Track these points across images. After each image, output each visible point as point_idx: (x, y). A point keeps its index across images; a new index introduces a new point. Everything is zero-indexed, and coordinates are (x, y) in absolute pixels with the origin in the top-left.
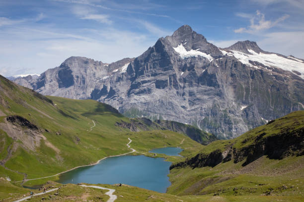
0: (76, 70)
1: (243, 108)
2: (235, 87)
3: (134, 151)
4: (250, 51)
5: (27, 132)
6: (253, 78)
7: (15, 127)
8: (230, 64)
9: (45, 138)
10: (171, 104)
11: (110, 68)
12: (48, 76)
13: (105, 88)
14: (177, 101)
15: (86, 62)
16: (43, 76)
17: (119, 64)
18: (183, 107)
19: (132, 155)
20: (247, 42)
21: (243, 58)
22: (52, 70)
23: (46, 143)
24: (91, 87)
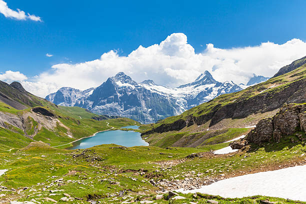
0: (66, 94)
1: (150, 110)
2: (145, 100)
3: (113, 128)
4: (151, 84)
5: (46, 118)
6: (153, 96)
7: (38, 115)
8: (143, 90)
9: (59, 121)
10: (115, 109)
11: (83, 93)
12: (50, 98)
13: (81, 102)
14: (118, 108)
15: (71, 90)
16: (48, 97)
17: (88, 90)
18: (122, 111)
19: (112, 130)
20: (149, 80)
21: (147, 87)
22: (52, 94)
23: (60, 124)
24: (74, 102)
